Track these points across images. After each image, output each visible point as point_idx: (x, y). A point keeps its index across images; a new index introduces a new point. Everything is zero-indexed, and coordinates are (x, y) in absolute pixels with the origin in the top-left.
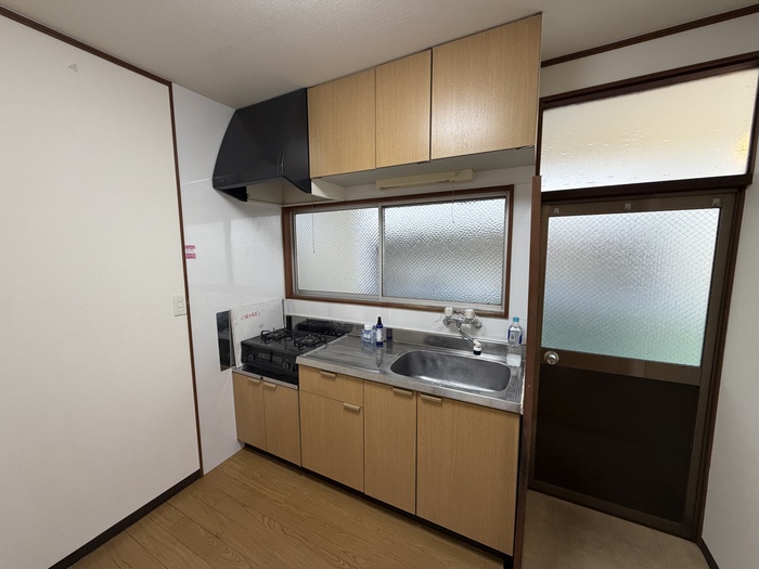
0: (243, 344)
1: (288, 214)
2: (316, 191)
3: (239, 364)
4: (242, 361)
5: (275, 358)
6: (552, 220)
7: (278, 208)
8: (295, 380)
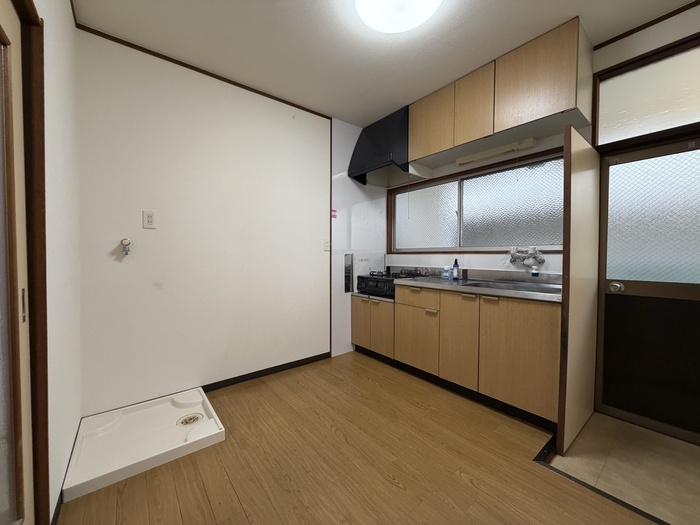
0: (359, 277)
1: (391, 195)
2: (412, 170)
3: (356, 291)
4: (358, 289)
5: (379, 284)
6: (612, 169)
7: (384, 191)
8: (393, 297)
